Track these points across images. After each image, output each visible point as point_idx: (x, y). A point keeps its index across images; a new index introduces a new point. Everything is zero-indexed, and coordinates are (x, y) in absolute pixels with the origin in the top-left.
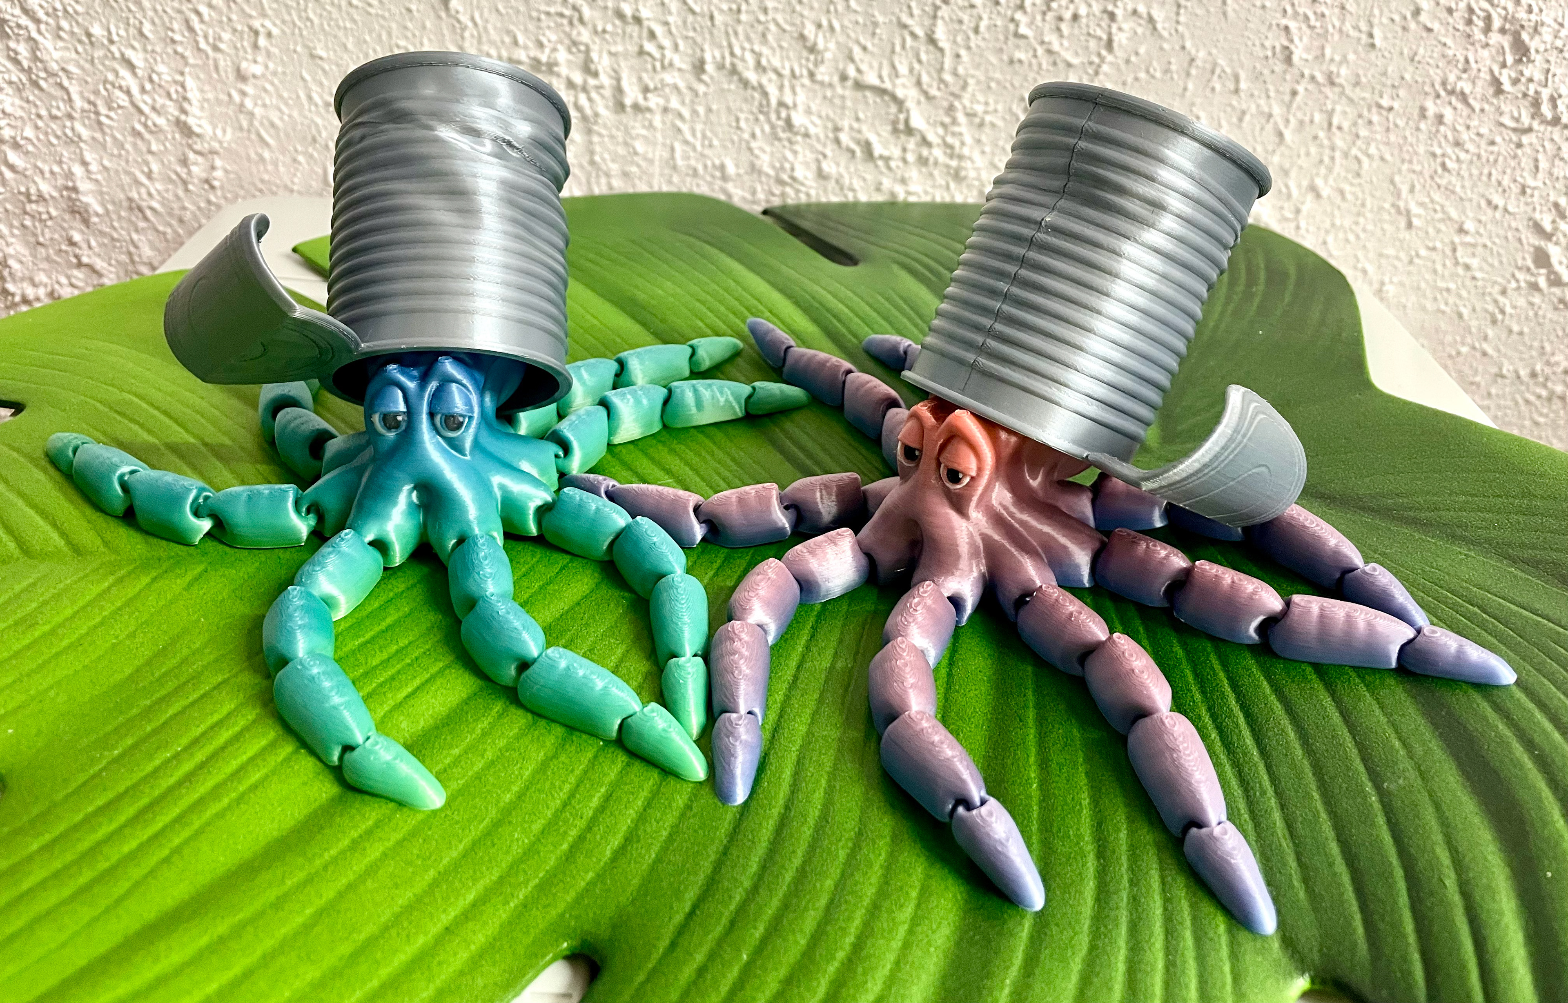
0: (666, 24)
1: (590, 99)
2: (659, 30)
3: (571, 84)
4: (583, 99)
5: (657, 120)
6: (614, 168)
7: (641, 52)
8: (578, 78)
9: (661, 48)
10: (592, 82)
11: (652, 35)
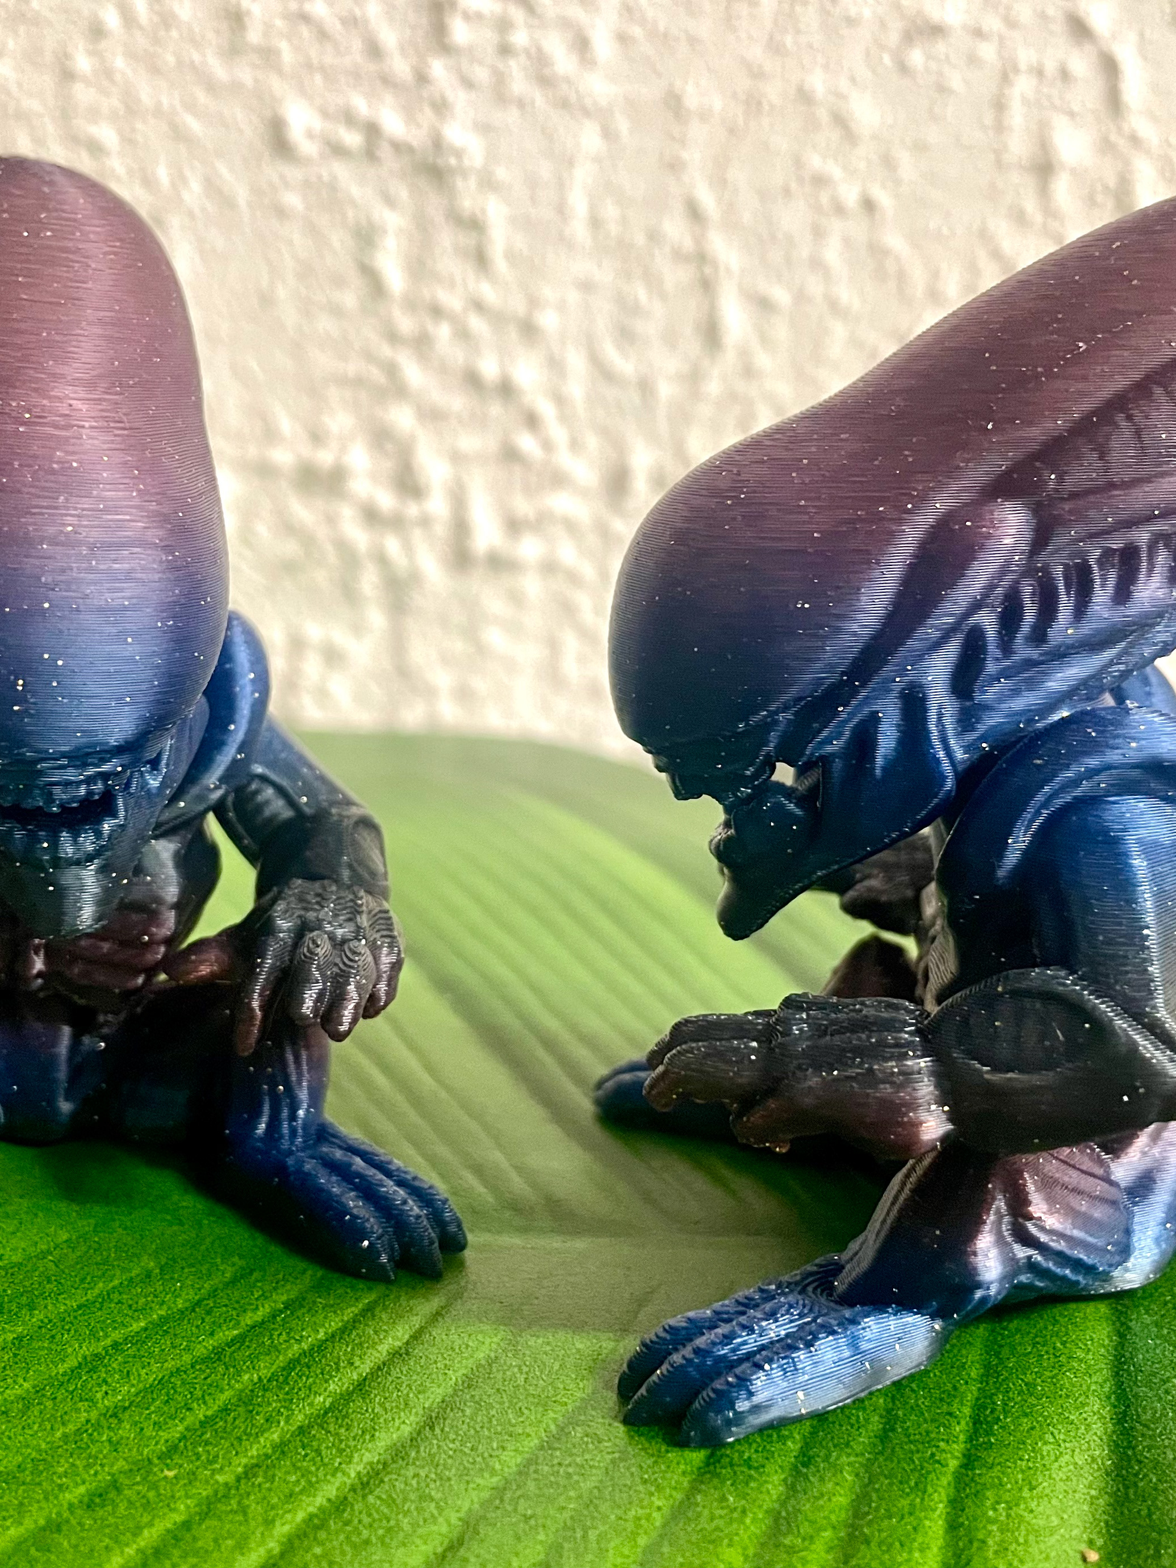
0: (560, 400)
1: (408, 548)
2: (547, 410)
3: (371, 516)
4: (392, 546)
5: (532, 585)
6: (442, 679)
7: (510, 455)
8: (386, 500)
9: (547, 446)
10: (413, 510)
11: (532, 421)
